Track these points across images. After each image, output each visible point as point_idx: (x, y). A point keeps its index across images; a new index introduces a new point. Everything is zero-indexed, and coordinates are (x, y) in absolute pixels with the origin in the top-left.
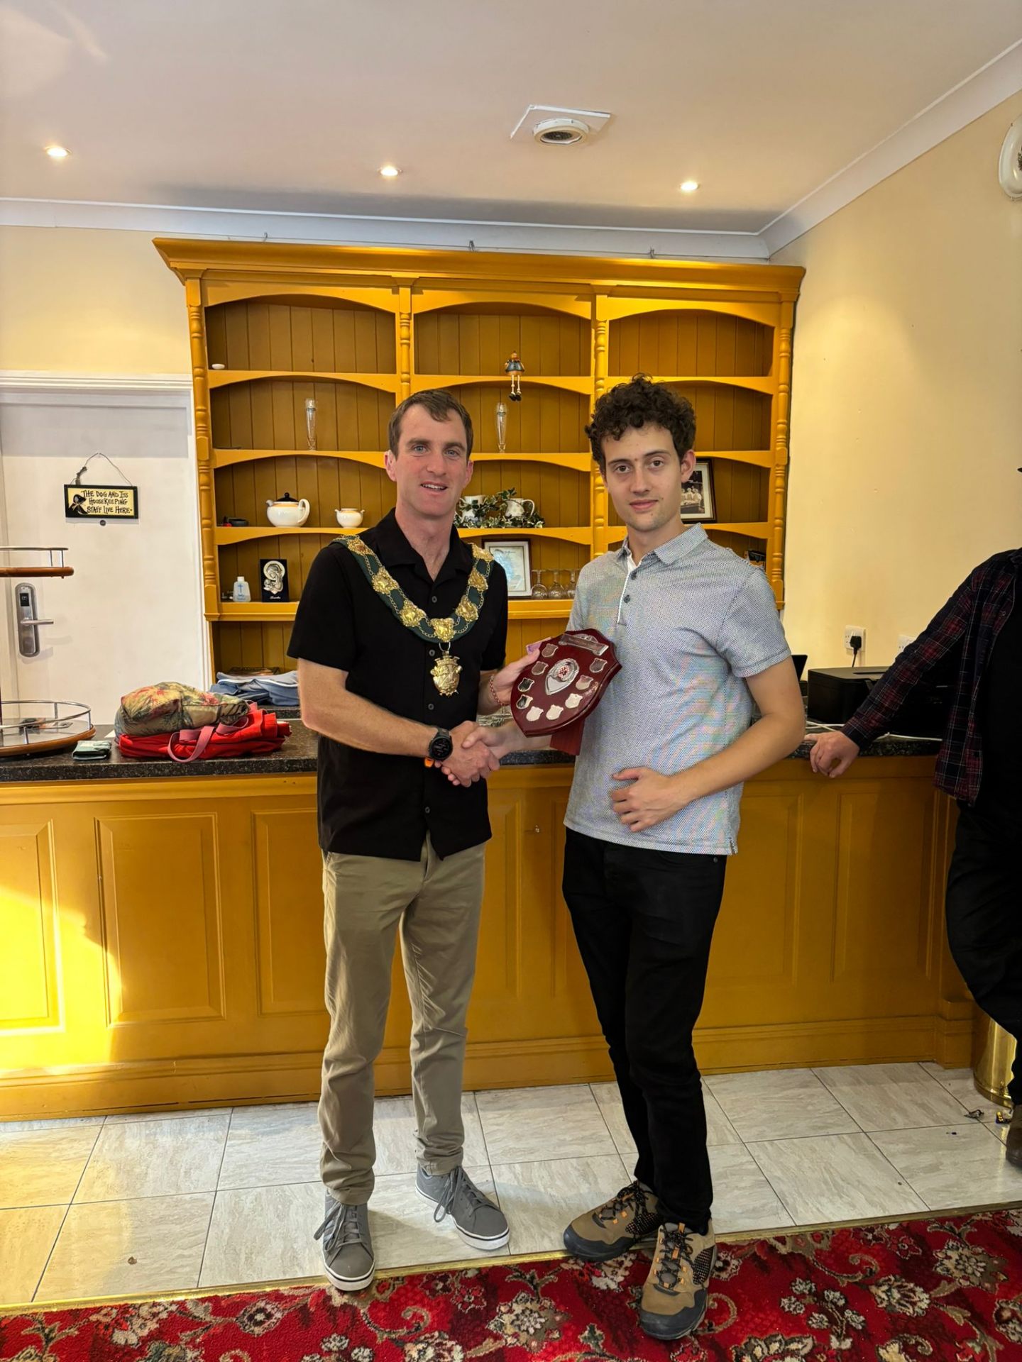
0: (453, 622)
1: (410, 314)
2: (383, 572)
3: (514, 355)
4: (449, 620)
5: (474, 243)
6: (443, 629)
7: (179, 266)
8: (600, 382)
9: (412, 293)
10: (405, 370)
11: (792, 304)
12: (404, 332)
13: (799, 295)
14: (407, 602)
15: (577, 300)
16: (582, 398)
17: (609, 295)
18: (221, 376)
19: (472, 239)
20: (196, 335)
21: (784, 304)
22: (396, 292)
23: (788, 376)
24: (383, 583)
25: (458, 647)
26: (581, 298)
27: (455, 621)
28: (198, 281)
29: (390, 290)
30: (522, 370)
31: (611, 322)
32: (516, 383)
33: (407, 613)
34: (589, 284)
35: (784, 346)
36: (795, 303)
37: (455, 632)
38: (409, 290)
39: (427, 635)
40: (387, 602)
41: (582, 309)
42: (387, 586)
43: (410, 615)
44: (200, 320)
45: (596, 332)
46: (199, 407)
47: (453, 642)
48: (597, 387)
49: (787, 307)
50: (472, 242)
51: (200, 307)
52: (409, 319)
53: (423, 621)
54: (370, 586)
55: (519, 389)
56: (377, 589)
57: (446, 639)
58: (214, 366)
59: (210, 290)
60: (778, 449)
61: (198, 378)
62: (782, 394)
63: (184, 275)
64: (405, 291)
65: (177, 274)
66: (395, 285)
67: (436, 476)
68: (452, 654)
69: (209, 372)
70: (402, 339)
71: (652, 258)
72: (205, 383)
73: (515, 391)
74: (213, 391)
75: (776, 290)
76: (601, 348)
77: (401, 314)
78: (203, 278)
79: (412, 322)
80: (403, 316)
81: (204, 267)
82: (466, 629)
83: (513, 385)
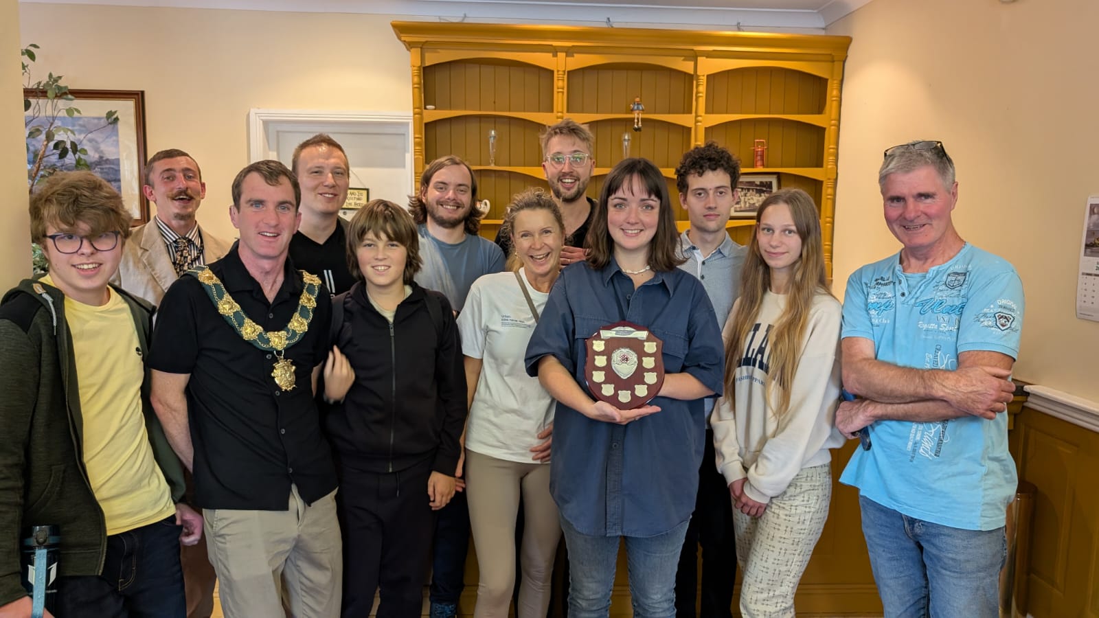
0: (286, 334)
1: (564, 71)
2: (227, 297)
3: (638, 99)
4: (283, 333)
5: (611, 19)
6: (278, 340)
7: (408, 39)
8: (699, 118)
9: (567, 56)
10: (560, 110)
11: (842, 63)
12: (560, 84)
13: (847, 57)
14: (247, 320)
15: (684, 60)
16: (686, 131)
17: (707, 57)
18: (432, 114)
19: (608, 16)
20: (416, 86)
21: (835, 63)
22: (555, 55)
23: (838, 115)
24: (227, 306)
25: (291, 353)
26: (687, 58)
27: (288, 333)
28: (419, 49)
29: (551, 54)
30: (643, 110)
31: (708, 76)
32: (638, 119)
33: (246, 329)
34: (693, 50)
35: (835, 93)
36: (844, 62)
37: (287, 342)
38: (564, 54)
39: (265, 346)
40: (229, 322)
41: (687, 67)
42: (230, 309)
43: (249, 330)
44: (419, 76)
45: (697, 82)
46: (417, 136)
47: (286, 350)
48: (697, 122)
49: (838, 65)
50: (608, 19)
51: (419, 67)
52: (564, 75)
53: (260, 335)
54: (216, 309)
55: (640, 123)
56: (221, 311)
57: (279, 348)
58: (428, 107)
59: (427, 55)
60: (830, 167)
61: (417, 116)
62: (833, 127)
63: (410, 46)
64: (561, 55)
65: (405, 46)
66: (555, 51)
67: (271, 227)
68: (286, 358)
69: (424, 111)
70: (558, 88)
71: (739, 29)
72: (422, 118)
73: (638, 125)
74: (426, 124)
75: (829, 52)
76: (701, 95)
77: (558, 71)
78: (423, 47)
79: (566, 76)
80: (560, 73)
81: (423, 40)
82: (297, 338)
83: (636, 121)
